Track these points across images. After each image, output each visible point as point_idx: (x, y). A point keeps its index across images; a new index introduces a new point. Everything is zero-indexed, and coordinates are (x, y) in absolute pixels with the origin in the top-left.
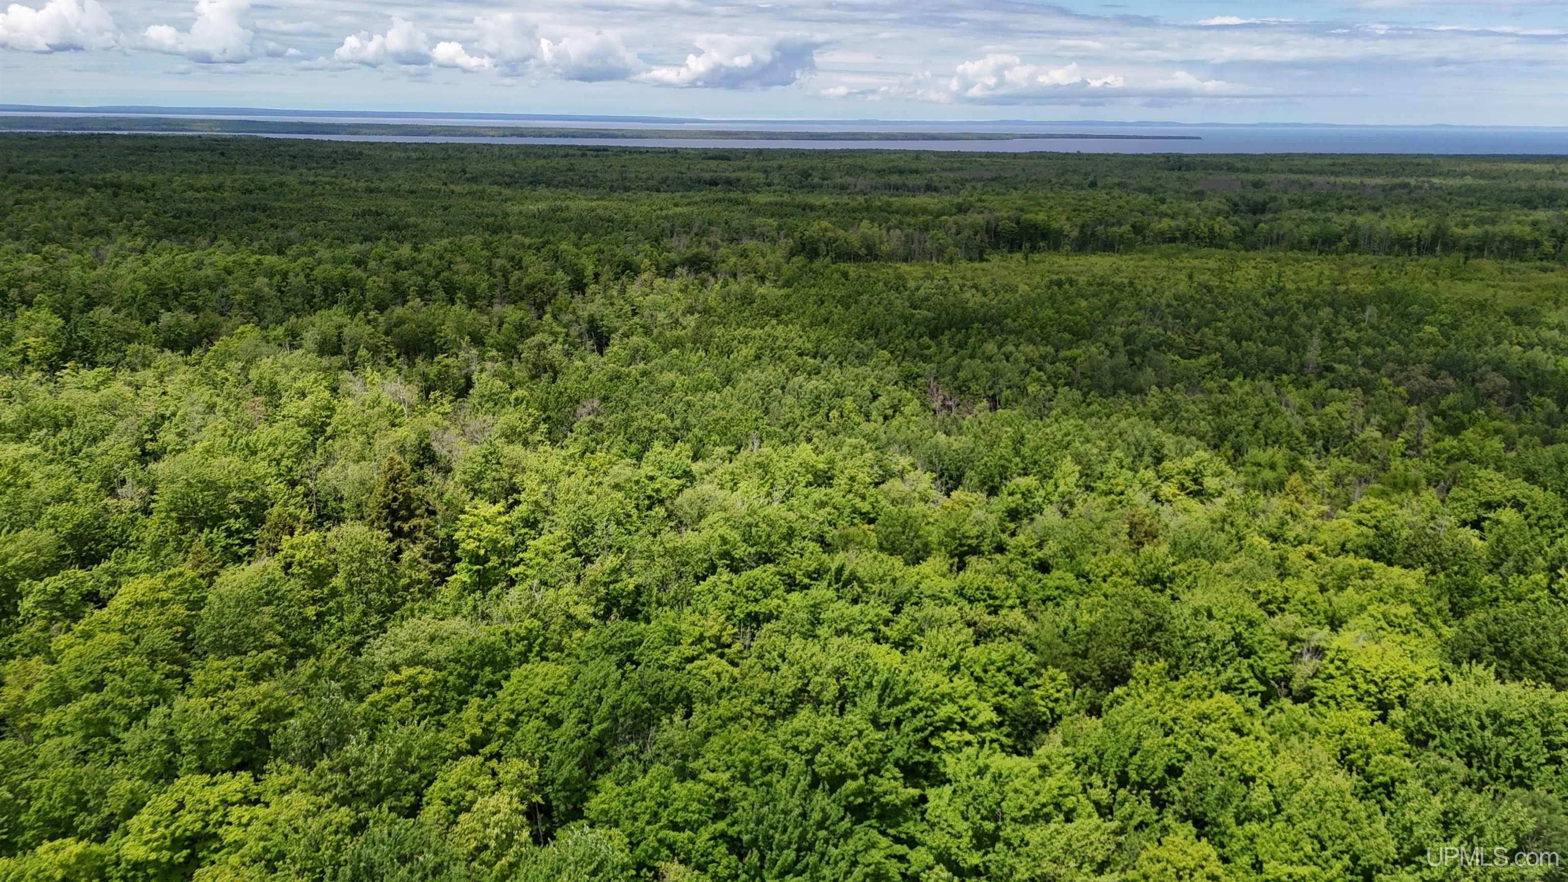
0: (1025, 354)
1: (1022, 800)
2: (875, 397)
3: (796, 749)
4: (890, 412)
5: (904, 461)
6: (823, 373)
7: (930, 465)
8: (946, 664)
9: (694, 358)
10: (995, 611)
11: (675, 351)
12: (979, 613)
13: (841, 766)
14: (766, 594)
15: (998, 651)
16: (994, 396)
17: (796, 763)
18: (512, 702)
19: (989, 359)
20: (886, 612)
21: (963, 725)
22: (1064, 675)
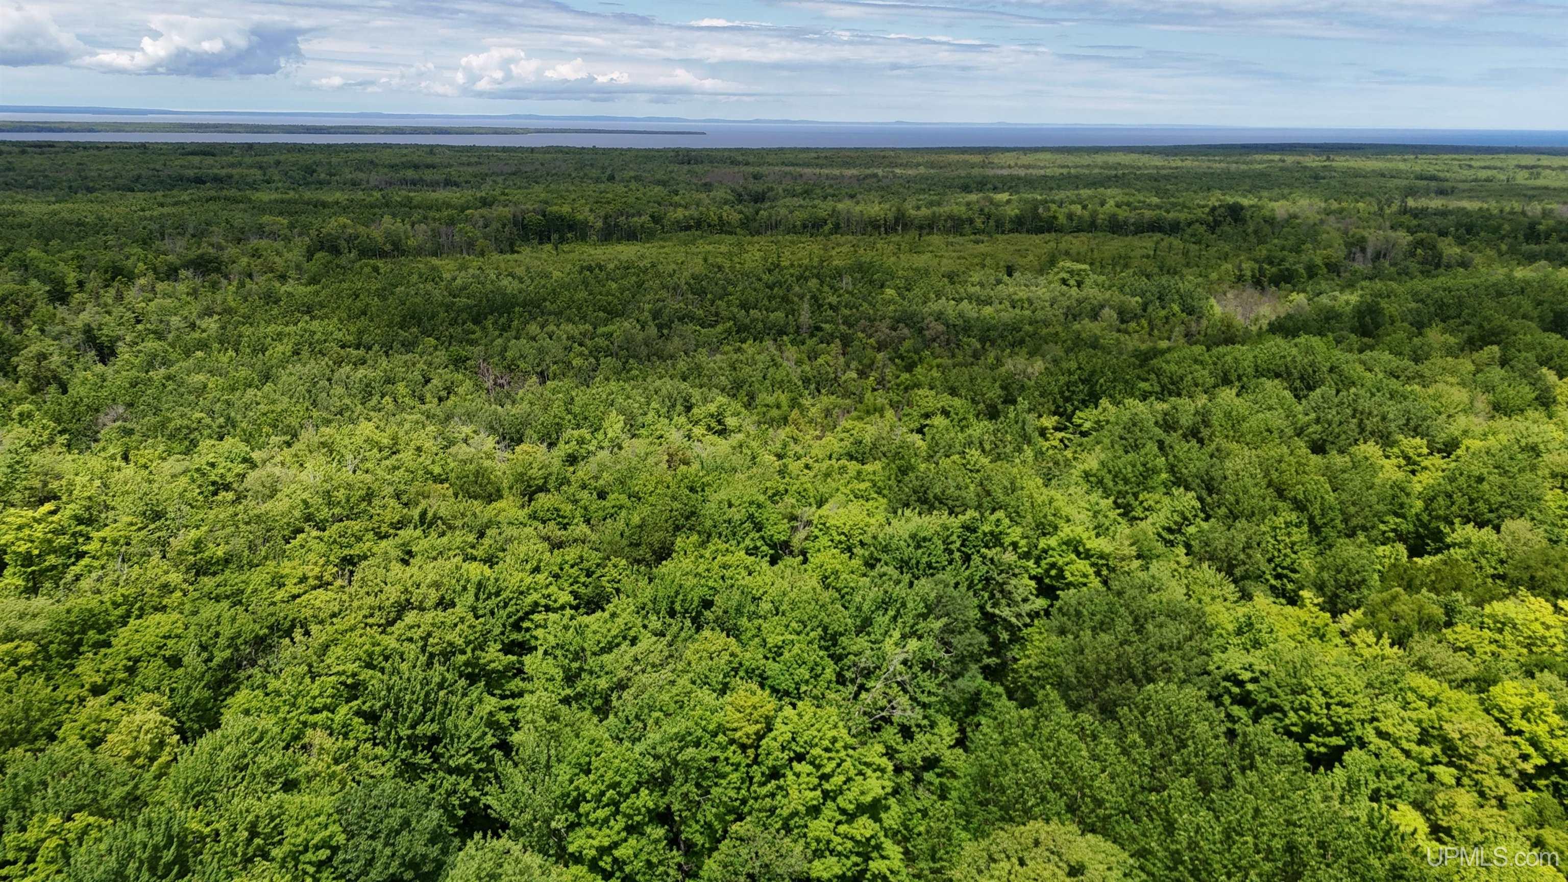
0: (566, 332)
2: (428, 381)
3: (410, 640)
4: (444, 394)
5: (467, 430)
7: (492, 429)
8: (528, 567)
9: (225, 359)
10: (565, 527)
12: (552, 529)
13: (450, 644)
14: (359, 539)
15: (571, 554)
16: (542, 373)
18: (127, 652)
19: (534, 339)
20: (471, 538)
22: (624, 562)
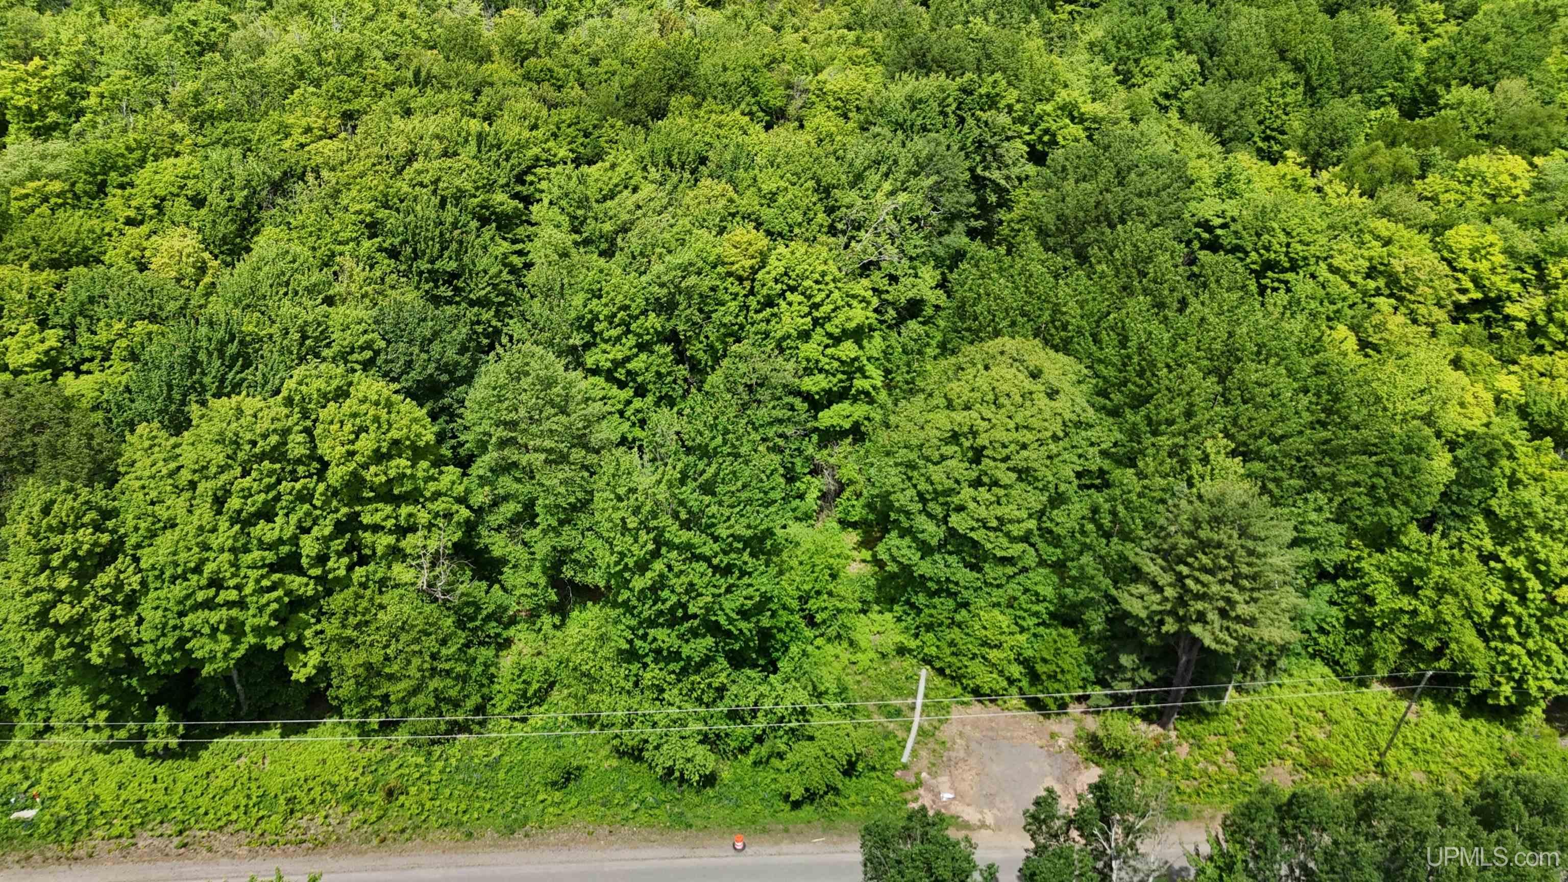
1: (600, 184)
3: (422, 185)
8: (526, 123)
10: (559, 88)
12: (546, 88)
13: (460, 188)
15: (568, 114)
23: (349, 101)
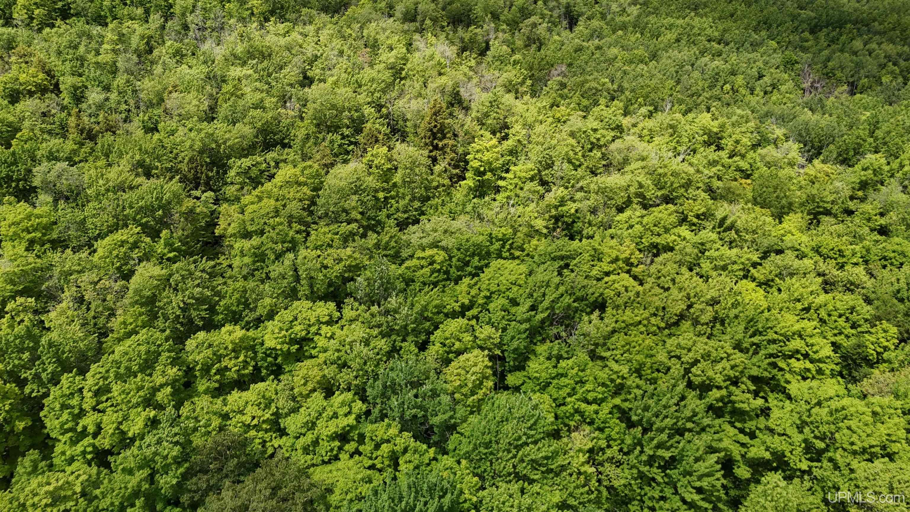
0: (885, 51)
1: (854, 437)
2: (761, 77)
4: (769, 89)
5: (779, 132)
6: (724, 56)
9: (633, 39)
10: (842, 267)
11: (620, 32)
12: (829, 267)
14: (667, 231)
16: (853, 83)
17: (677, 369)
18: (489, 284)
19: (855, 53)
20: (756, 257)
21: (806, 356)
22: (894, 329)
23: (659, 235)
